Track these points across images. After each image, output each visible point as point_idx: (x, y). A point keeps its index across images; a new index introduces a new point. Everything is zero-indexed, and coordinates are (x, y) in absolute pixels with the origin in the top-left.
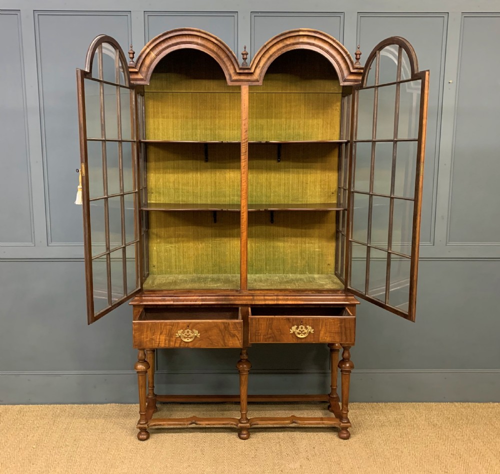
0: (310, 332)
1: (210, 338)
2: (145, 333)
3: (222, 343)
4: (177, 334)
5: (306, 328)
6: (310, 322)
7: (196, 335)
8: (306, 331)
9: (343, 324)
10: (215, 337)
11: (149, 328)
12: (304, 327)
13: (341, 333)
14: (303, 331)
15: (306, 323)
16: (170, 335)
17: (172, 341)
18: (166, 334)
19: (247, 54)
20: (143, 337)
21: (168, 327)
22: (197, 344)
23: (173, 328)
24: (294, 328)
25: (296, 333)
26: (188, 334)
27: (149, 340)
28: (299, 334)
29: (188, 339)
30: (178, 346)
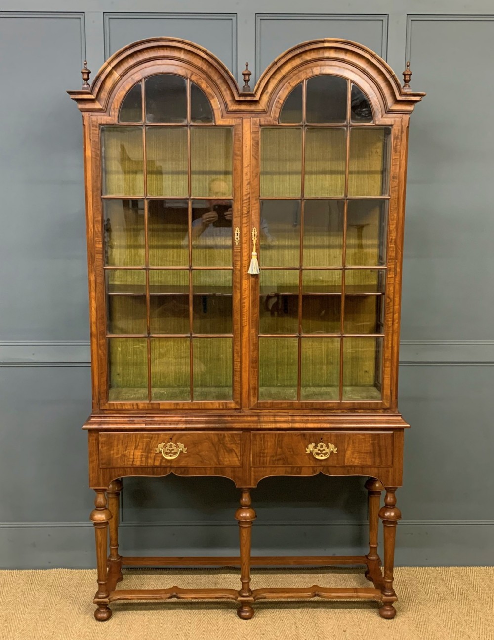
0: (332, 452)
1: (200, 454)
2: (115, 448)
3: (216, 460)
4: (156, 449)
5: (328, 447)
6: (333, 438)
7: (181, 449)
8: (327, 450)
9: (376, 442)
10: (207, 452)
11: (121, 442)
12: (324, 445)
13: (374, 452)
14: (324, 450)
15: (327, 440)
16: (148, 450)
17: (151, 458)
18: (142, 449)
19: (251, 74)
20: (112, 452)
21: (144, 439)
22: (184, 462)
23: (152, 441)
24: (311, 447)
25: (314, 453)
26: (171, 449)
27: (121, 457)
28: (318, 454)
29: (171, 456)
30: (157, 465)
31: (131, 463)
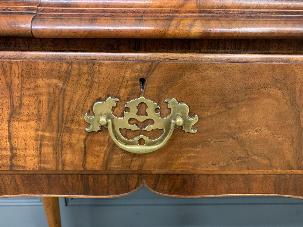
4: (87, 117)
7: (180, 121)
10: (265, 131)
26: (141, 119)
29: (141, 142)
30: (97, 168)
31: (6, 162)
